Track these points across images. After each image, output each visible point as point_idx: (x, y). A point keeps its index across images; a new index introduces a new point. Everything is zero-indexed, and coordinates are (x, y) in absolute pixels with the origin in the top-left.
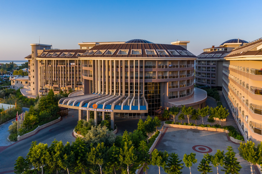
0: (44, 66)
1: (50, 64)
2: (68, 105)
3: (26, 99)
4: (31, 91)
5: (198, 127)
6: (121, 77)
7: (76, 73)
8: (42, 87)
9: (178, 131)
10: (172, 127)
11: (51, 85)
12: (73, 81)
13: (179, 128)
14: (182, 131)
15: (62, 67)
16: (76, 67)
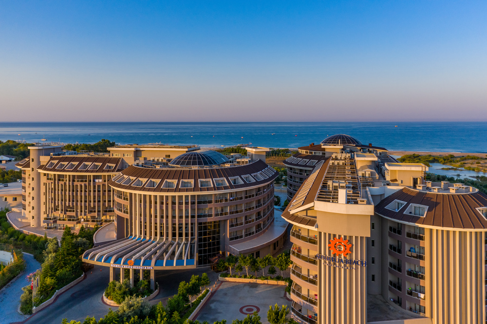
0: (52, 183)
1: (63, 180)
2: (95, 260)
3: (21, 236)
4: (27, 218)
5: (257, 280)
6: (167, 217)
7: (104, 194)
8: (48, 215)
9: (232, 288)
10: (228, 281)
11: (63, 212)
12: (99, 206)
13: (235, 282)
14: (237, 287)
15: (81, 186)
16: (104, 185)
